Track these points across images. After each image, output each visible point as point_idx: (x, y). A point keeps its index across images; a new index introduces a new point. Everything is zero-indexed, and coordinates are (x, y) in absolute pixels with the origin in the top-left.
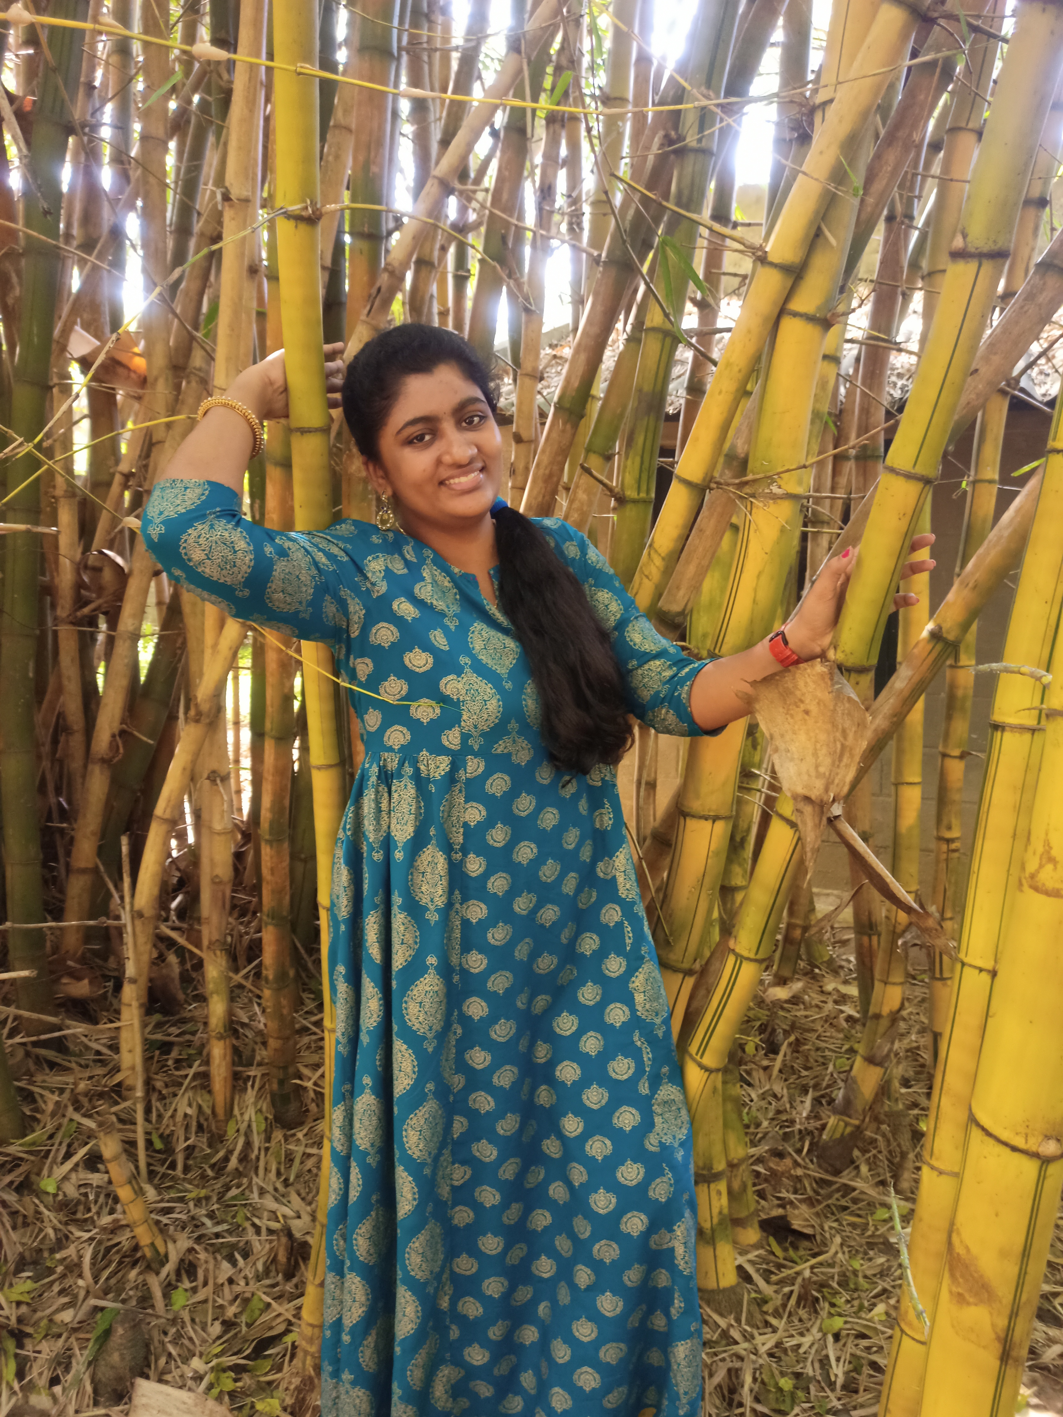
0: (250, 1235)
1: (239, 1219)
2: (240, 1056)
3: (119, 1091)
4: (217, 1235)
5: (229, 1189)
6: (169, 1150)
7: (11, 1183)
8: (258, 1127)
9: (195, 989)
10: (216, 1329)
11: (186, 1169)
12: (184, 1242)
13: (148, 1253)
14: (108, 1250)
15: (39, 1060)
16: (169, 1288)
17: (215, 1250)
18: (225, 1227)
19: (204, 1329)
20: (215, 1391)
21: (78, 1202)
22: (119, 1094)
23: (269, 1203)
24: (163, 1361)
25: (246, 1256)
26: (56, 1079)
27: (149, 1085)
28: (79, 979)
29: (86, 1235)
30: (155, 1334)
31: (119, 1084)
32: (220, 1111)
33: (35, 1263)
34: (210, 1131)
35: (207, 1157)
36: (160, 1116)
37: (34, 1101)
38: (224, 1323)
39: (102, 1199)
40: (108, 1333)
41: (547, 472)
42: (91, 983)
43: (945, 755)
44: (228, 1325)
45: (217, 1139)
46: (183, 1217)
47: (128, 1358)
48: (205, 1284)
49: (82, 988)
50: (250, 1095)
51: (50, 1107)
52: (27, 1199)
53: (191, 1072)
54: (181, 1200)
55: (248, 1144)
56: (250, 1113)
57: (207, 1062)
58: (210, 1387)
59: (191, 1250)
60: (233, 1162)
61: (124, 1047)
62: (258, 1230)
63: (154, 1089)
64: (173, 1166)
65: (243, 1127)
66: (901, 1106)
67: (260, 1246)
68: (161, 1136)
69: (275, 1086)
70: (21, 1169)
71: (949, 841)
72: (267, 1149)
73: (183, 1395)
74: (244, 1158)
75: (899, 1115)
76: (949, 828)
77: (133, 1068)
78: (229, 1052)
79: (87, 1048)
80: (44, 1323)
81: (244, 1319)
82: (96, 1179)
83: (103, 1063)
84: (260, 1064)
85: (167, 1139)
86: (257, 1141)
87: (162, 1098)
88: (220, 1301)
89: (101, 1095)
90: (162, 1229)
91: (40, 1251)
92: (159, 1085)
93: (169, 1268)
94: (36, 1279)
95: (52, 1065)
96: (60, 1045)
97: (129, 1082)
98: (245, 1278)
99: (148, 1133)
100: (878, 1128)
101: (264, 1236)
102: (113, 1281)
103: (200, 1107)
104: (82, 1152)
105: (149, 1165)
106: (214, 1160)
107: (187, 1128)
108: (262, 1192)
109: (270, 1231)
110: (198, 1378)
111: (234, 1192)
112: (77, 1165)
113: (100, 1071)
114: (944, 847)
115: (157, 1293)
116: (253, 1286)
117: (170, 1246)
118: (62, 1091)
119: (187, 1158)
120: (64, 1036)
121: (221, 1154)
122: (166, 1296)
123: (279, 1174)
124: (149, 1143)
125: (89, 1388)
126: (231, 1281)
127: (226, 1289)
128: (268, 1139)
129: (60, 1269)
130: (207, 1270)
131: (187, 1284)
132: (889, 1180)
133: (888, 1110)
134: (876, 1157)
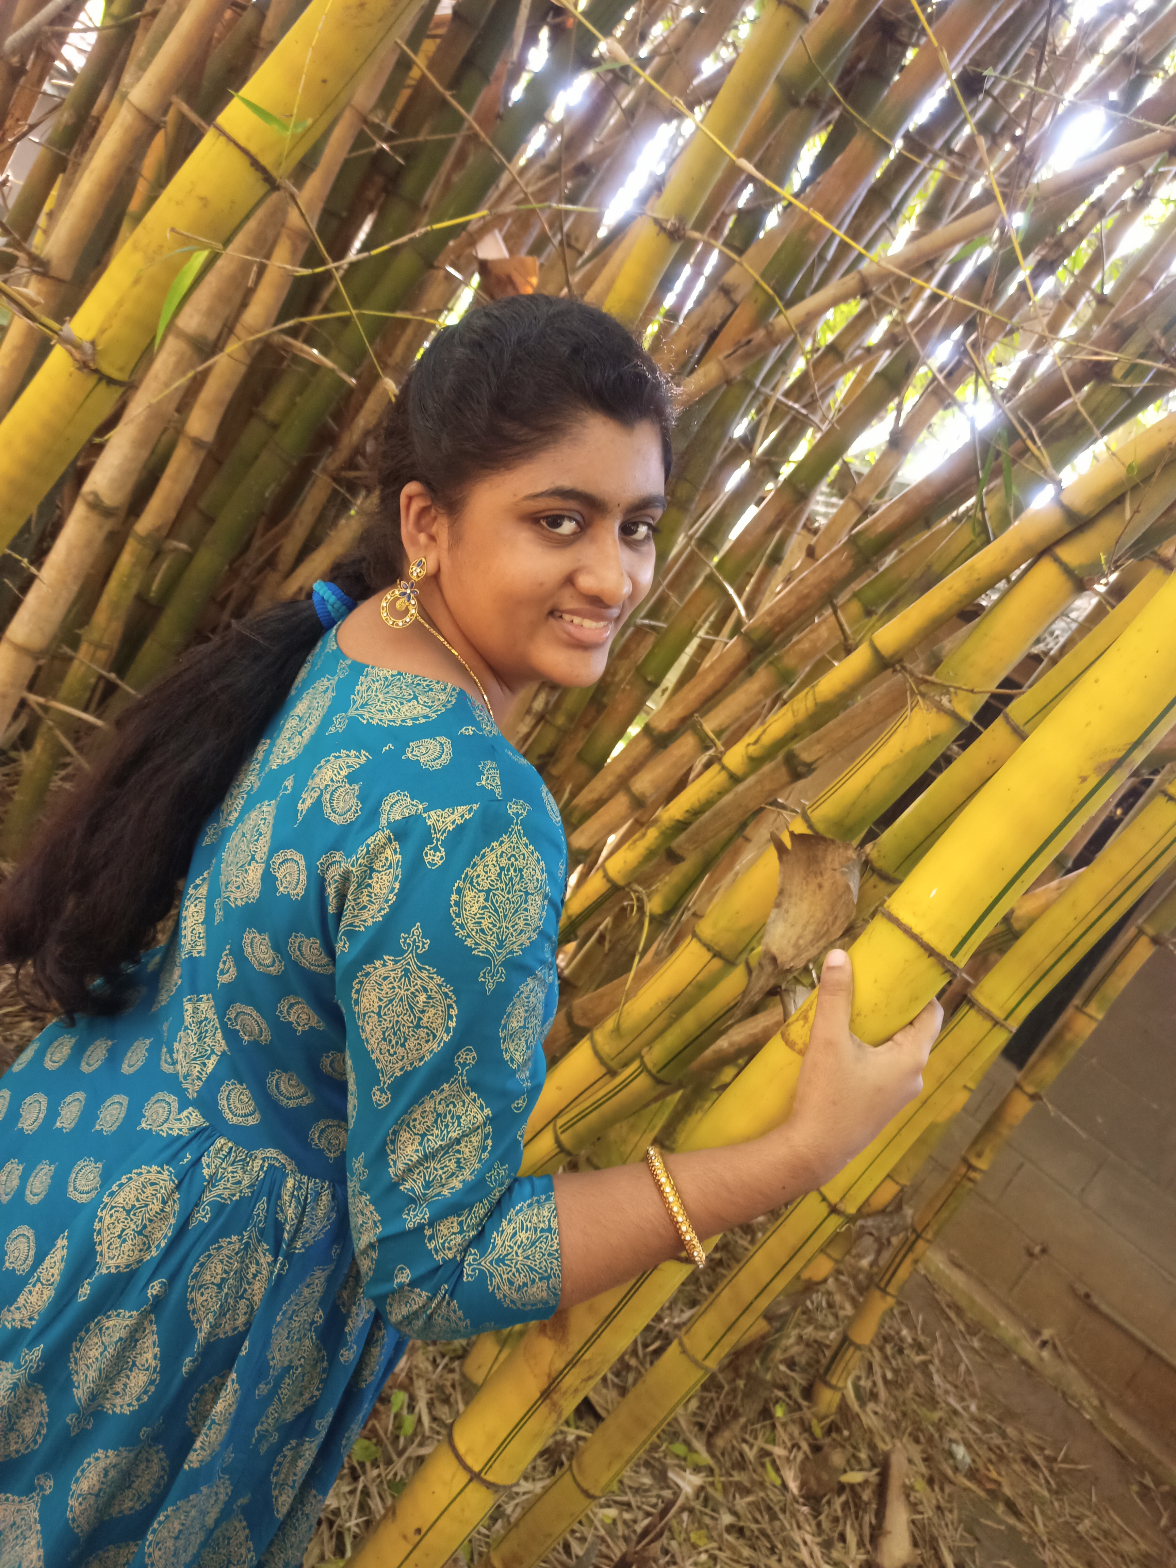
41: (806, 591)
43: (1018, 1086)
66: (768, 1377)
71: (971, 1167)
75: (762, 1383)
76: (979, 1155)
100: (734, 1380)
114: (963, 1170)
132: (709, 1428)
133: (754, 1369)
134: (712, 1400)
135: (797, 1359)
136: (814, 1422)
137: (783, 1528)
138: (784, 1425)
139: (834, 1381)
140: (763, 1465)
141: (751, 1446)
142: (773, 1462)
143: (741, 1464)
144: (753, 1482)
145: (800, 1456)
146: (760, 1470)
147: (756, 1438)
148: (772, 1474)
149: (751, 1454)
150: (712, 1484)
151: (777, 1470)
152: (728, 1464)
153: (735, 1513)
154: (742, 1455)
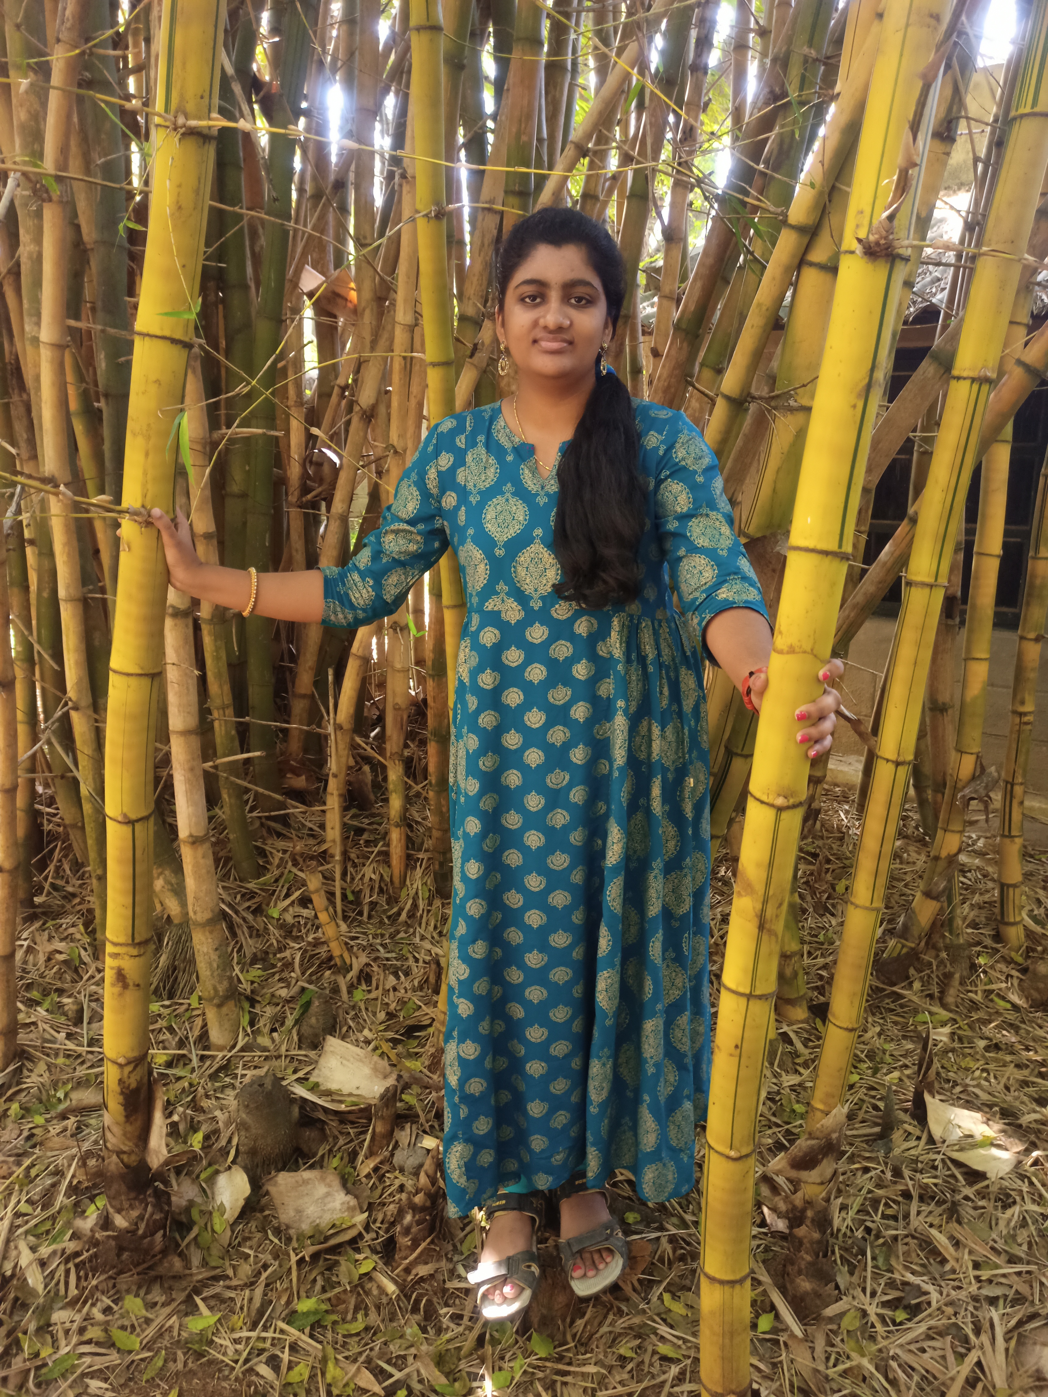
0: (411, 962)
1: (404, 952)
2: (413, 844)
3: (324, 856)
4: (388, 959)
5: (398, 932)
6: (358, 902)
7: (249, 907)
8: (423, 894)
9: (383, 794)
10: (382, 1016)
11: (370, 917)
12: (363, 959)
13: (338, 961)
14: (312, 956)
15: (269, 830)
16: (351, 988)
17: (385, 968)
18: (394, 955)
19: (374, 1014)
20: (379, 1052)
21: (293, 925)
22: (324, 859)
23: (428, 945)
24: (345, 1029)
25: (407, 974)
26: (281, 844)
27: (345, 854)
28: (298, 775)
29: (298, 946)
30: (341, 1012)
31: (325, 852)
32: (396, 880)
33: (264, 960)
34: (388, 894)
35: (385, 911)
36: (353, 879)
37: (266, 856)
38: (388, 1014)
39: (309, 926)
40: (308, 1005)
42: (307, 779)
43: (1022, 638)
44: (390, 1015)
45: (393, 900)
46: (365, 943)
47: (321, 1021)
48: (377, 988)
49: (300, 782)
50: (419, 872)
51: (276, 861)
52: (259, 919)
53: (376, 850)
54: (365, 933)
55: (415, 906)
56: (418, 884)
57: (388, 845)
58: (376, 1049)
59: (368, 965)
60: (404, 916)
61: (328, 826)
62: (417, 960)
63: (349, 859)
64: (361, 913)
65: (412, 892)
66: (962, 941)
67: (418, 971)
68: (353, 892)
69: (437, 867)
70: (256, 900)
71: (1021, 714)
72: (429, 911)
73: (358, 1050)
74: (411, 915)
75: (960, 947)
76: (1023, 703)
77: (334, 841)
78: (403, 837)
79: (304, 825)
80: (268, 996)
81: (402, 1014)
82: (306, 912)
83: (313, 836)
84: (426, 851)
85: (357, 894)
86: (421, 904)
87: (355, 865)
88: (386, 1000)
89: (312, 858)
90: (350, 949)
91: (267, 953)
92: (353, 856)
93: (353, 974)
94: (264, 969)
95: (279, 835)
96: (284, 820)
97: (331, 851)
98: (405, 989)
99: (343, 889)
100: (938, 956)
101: (421, 964)
102: (314, 978)
103: (382, 876)
104: (297, 894)
105: (344, 911)
106: (390, 913)
107: (372, 889)
108: (423, 938)
109: (424, 962)
110: (368, 1042)
111: (402, 935)
112: (293, 902)
113: (311, 841)
114: (1017, 719)
115: (344, 989)
116: (410, 993)
117: (354, 959)
118: (285, 852)
119: (371, 910)
120: (287, 815)
121: (395, 910)
122: (350, 992)
123: (435, 927)
124: (344, 896)
125: (296, 1038)
126: (395, 989)
127: (391, 993)
128: (430, 904)
129: (279, 964)
130: (378, 980)
131: (364, 987)
132: (936, 994)
133: (948, 941)
134: (929, 977)
135: (977, 920)
136: (1013, 954)
137: (1028, 1032)
138: (992, 967)
139: (1012, 920)
140: (992, 1001)
141: (976, 993)
142: (998, 995)
143: (975, 1006)
144: (990, 1014)
145: (1016, 982)
146: (991, 1004)
147: (976, 986)
148: (1002, 1003)
149: (979, 997)
150: (959, 1028)
151: (1003, 998)
152: (965, 1011)
153: (987, 1038)
154: (971, 1001)
